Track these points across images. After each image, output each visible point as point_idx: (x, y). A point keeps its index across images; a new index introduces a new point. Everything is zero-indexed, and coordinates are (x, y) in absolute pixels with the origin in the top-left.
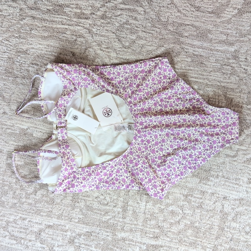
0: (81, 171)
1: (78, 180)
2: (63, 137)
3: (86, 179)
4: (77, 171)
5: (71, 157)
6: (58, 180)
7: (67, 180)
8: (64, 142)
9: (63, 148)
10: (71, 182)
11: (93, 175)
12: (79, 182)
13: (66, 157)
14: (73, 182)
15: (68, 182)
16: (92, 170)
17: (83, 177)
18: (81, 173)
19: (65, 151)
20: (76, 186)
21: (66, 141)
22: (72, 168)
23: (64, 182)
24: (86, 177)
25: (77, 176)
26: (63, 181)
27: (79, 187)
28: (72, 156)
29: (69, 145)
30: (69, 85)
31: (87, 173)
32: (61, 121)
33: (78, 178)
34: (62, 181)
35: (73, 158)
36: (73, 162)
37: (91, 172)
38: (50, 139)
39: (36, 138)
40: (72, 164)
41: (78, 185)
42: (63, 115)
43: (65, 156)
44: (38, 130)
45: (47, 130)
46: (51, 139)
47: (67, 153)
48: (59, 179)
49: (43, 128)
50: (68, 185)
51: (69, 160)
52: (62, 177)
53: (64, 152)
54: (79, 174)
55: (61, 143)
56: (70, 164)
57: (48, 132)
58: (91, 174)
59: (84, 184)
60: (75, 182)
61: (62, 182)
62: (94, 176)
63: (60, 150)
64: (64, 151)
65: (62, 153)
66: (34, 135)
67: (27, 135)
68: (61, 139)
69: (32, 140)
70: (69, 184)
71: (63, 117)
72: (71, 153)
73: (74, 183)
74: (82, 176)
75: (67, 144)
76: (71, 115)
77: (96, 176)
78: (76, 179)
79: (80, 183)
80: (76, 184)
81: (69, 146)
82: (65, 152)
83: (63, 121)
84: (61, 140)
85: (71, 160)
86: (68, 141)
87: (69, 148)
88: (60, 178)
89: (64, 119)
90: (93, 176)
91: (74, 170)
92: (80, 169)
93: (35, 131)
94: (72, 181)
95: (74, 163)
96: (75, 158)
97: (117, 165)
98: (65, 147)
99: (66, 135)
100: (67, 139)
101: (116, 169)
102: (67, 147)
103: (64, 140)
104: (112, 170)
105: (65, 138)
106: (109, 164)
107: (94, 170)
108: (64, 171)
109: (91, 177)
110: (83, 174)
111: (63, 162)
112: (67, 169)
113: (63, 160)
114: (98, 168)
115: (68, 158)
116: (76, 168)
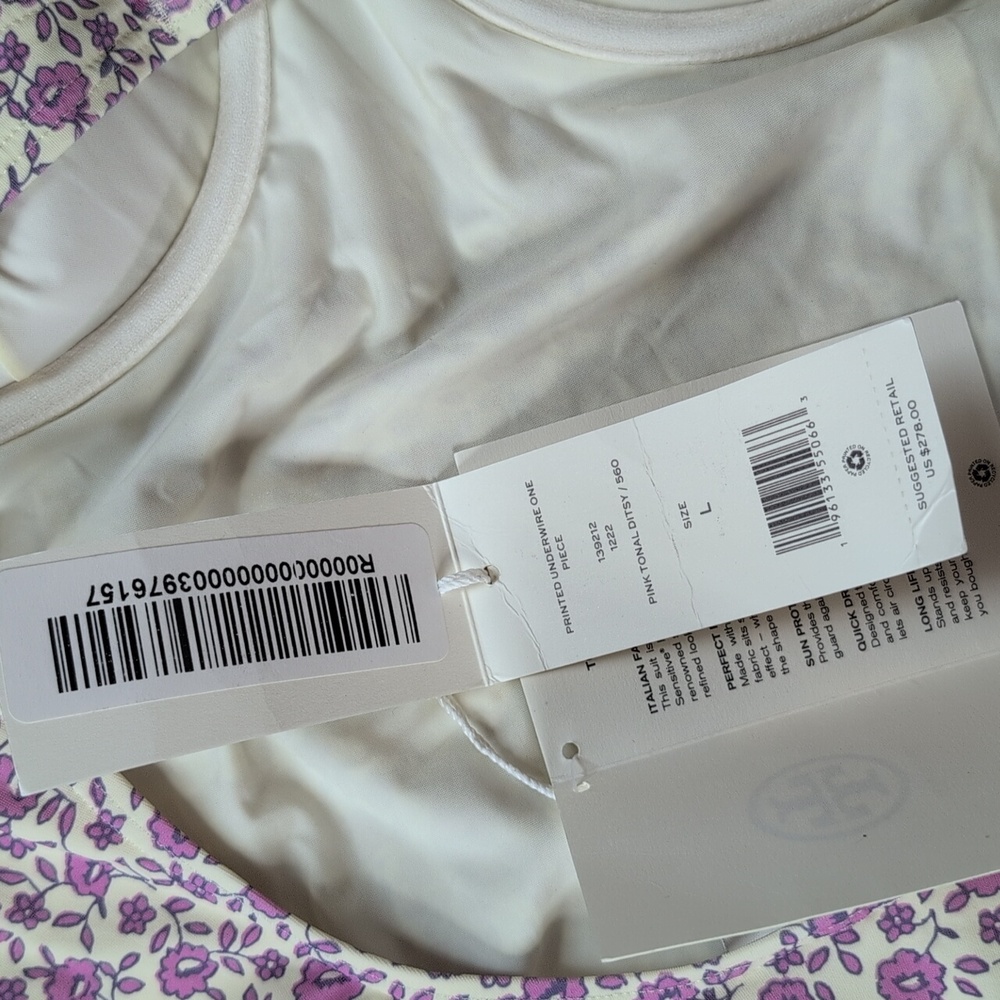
8: (103, 32)
9: (12, 54)
21: (140, 43)
29: (97, 107)
75: (100, 85)
81: (79, 116)
86: (143, 72)
87: (56, 143)
97: (153, 928)
98: (30, 70)
99: (225, 10)
100: (173, 41)
101: (87, 941)
102: (50, 94)
103: (128, 11)
104: (41, 895)
105: (176, 16)
106: (99, 824)
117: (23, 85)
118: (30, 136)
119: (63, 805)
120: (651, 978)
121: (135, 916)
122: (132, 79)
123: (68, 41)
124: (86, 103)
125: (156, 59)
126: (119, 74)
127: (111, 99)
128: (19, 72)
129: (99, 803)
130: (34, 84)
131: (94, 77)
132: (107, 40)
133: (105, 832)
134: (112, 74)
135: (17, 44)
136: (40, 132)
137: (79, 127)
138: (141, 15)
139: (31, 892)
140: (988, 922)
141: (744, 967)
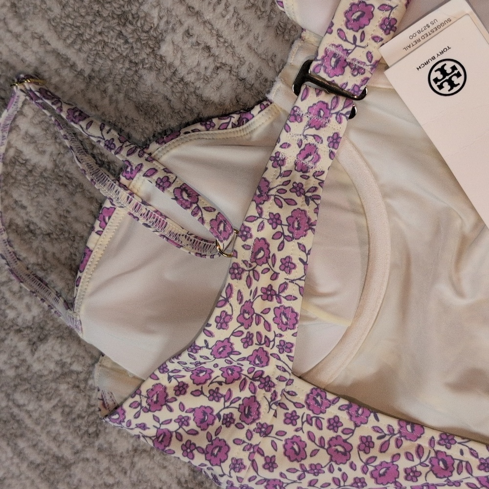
0: (301, 398)
1: (257, 439)
2: (308, 151)
3: (307, 463)
4: (280, 387)
5: (290, 298)
6: (157, 373)
7: (203, 401)
8: (298, 189)
9: (275, 220)
10: (217, 423)
11: (359, 465)
12: (261, 452)
13: (264, 281)
14: (229, 435)
15: (206, 411)
16: (365, 430)
17: (295, 440)
18: (300, 412)
19: (274, 245)
20: (228, 462)
21: (313, 182)
22: (261, 357)
23: (181, 399)
24: (309, 450)
25: (266, 417)
26: (181, 389)
27: (243, 474)
28: (297, 294)
29: (313, 217)
31: (328, 434)
32: (347, 53)
33: (265, 430)
34: (174, 383)
35: (297, 310)
36: (284, 327)
37: (355, 441)
38: (235, 118)
39: (168, 73)
40: (271, 336)
41: (247, 463)
42: (379, 15)
43: (259, 269)
44: (198, 29)
45: (250, 58)
46: (240, 123)
47: (278, 263)
48: (163, 368)
49: (229, 34)
50: (193, 425)
51: (268, 304)
52: (187, 369)
53: (262, 245)
54: (281, 412)
55: (281, 180)
56: (261, 328)
57: (243, 72)
58: (346, 454)
59: (278, 477)
60: (237, 442)
61: (171, 393)
62: (359, 474)
63: (252, 219)
64: (269, 240)
65: (250, 242)
66: (166, 49)
67: (130, 28)
68: (291, 155)
69: (143, 72)
70: (204, 424)
72: (298, 272)
73: (230, 443)
74: (290, 431)
75: (310, 209)
77: (367, 478)
78: (253, 426)
79: (260, 460)
80: (236, 452)
81: (311, 226)
82: (274, 249)
84: (289, 165)
85: (282, 312)
86: (320, 192)
87: (308, 240)
88: (171, 366)
90: (353, 466)
91: (270, 370)
92: (302, 389)
93: (180, 31)
94: (228, 421)
95: (288, 336)
96: (312, 312)
98: (284, 222)
99: (334, 150)
100: (323, 172)
102: (296, 226)
103: (301, 173)
105: (318, 164)
106: (482, 464)
107: (378, 443)
108: (206, 352)
109: (340, 470)
110: (303, 423)
111: (226, 300)
112: (232, 352)
113: (235, 295)
114: (406, 444)
115: (267, 289)
116: (285, 371)
117: (286, 228)
118: (299, 244)
119: (464, 464)
122: (318, 197)
123: (290, 202)
124: (309, 219)
125: (321, 183)
126: (313, 200)
127: (316, 211)
128: (281, 224)
129: (477, 457)
130: (289, 225)
131: (306, 208)
132: (301, 191)
133: (486, 465)
134: (311, 202)
135: (274, 215)
136: (301, 241)
137: (313, 230)
138: (306, 172)
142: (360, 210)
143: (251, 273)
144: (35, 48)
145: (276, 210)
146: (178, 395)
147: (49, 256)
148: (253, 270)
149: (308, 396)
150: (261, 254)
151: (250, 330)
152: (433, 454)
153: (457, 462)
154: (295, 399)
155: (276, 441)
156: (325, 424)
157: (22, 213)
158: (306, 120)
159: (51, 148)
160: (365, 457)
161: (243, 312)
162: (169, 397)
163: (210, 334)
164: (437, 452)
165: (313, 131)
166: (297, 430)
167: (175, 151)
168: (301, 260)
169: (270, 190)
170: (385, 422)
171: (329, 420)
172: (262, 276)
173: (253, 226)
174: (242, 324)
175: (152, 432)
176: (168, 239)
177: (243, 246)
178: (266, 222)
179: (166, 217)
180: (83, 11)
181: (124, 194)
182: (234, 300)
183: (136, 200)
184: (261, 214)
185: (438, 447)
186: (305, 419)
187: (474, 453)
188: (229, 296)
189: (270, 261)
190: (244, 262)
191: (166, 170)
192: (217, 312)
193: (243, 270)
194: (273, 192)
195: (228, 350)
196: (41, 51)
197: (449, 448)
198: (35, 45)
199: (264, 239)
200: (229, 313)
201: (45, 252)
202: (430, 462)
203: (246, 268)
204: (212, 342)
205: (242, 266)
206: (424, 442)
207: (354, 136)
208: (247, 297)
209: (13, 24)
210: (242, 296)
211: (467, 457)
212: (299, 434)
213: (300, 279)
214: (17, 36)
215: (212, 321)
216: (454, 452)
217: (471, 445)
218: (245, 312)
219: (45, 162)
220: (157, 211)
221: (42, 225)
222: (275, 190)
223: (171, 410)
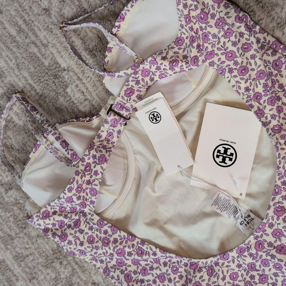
0: (95, 221)
1: (78, 234)
2: (110, 134)
3: (94, 245)
4: (89, 216)
5: (95, 185)
6: (47, 206)
7: (61, 218)
8: (104, 147)
9: (94, 157)
10: (66, 227)
11: (112, 248)
12: (79, 239)
13: (87, 178)
14: (68, 231)
15: (62, 222)
16: (116, 236)
17: (91, 236)
18: (94, 226)
19: (93, 165)
20: (67, 241)
21: (110, 145)
22: (83, 205)
23: (54, 216)
24: (95, 241)
25: (82, 227)
26: (55, 213)
27: (71, 246)
28: (98, 184)
29: (108, 158)
30: (188, 43)
31: (103, 236)
32: (125, 104)
33: (82, 232)
34: (53, 210)
35: (98, 189)
36: (93, 195)
37: (112, 239)
38: (88, 119)
39: (68, 98)
40: (88, 198)
41: (74, 242)
42: (136, 93)
43: (86, 173)
44: (80, 85)
45: (96, 98)
46: (90, 120)
47: (93, 172)
48: (49, 205)
49: (90, 89)
50: (57, 227)
51: (88, 186)
52: (57, 206)
53: (89, 165)
54: (88, 225)
55: (99, 143)
56: (85, 194)
57: (94, 103)
58: (108, 244)
59: (84, 249)
60: (71, 234)
61: (51, 214)
62: (112, 251)
63: (86, 155)
65: (85, 163)
66: (69, 90)
67: (57, 80)
68: (104, 135)
69: (59, 97)
70: (61, 227)
71: (134, 97)
72: (100, 176)
73: (68, 234)
74: (90, 233)
75: (107, 155)
76: (150, 108)
77: (115, 253)
78: (78, 229)
79: (78, 242)
80: (70, 238)
81: (106, 160)
82: (92, 167)
83: (128, 105)
84: (103, 138)
85: (92, 190)
86: (112, 149)
87: (105, 166)
88: (52, 204)
89: (133, 103)
90: (109, 248)
91: (86, 210)
92: (96, 218)
93: (74, 85)
94: (69, 226)
95: (93, 199)
96: (103, 191)
97: (168, 265)
98: (97, 158)
100: (115, 142)
101: (160, 270)
102: (101, 160)
103: (107, 142)
104: (152, 266)
105: (113, 139)
106: (153, 253)
107: (119, 241)
108: (63, 200)
109: (105, 249)
110: (95, 231)
111: (72, 183)
112: (73, 201)
113: (75, 181)
114: (129, 242)
115: (88, 181)
116: (91, 211)
117: (97, 160)
118: (101, 166)
119: (148, 252)
120: (237, 248)
121: (165, 264)
122: (111, 151)
123: (101, 151)
124: (106, 158)
125: (113, 146)
126: (109, 152)
127: (109, 156)
128: (96, 159)
129: (152, 250)
130: (98, 159)
131: (106, 154)
132: (105, 148)
133: (155, 254)
134: (108, 152)
135: (94, 155)
136: (102, 165)
137: (107, 162)
138: (109, 141)
139: (151, 266)
140: (284, 220)
141: (250, 241)
142: (126, 158)
143: (83, 174)
144: (23, 82)
145: (95, 153)
146: (53, 215)
147: (17, 158)
148: (84, 173)
149: (98, 221)
150: (88, 168)
151: (80, 194)
152: (137, 248)
153: (145, 252)
154: (93, 222)
155: (85, 236)
156: (102, 232)
157: (10, 140)
158: (110, 124)
159: (24, 119)
160: (114, 245)
161: (78, 187)
162: (50, 215)
163: (65, 194)
164: (139, 247)
165: (112, 128)
166: (92, 233)
167: (64, 128)
168: (101, 172)
169: (94, 146)
170: (123, 234)
171: (104, 231)
172: (87, 176)
173: (86, 158)
174: (77, 192)
175: (43, 227)
176: (57, 158)
177: (82, 165)
178: (91, 157)
179: (58, 150)
180: (42, 71)
181: (44, 140)
182: (75, 183)
183: (48, 143)
184: (89, 154)
185: (139, 245)
186: (96, 229)
187: (151, 249)
188: (74, 181)
189: (91, 171)
190: (81, 170)
191: (60, 134)
192: (69, 186)
193: (80, 173)
194: (95, 147)
195: (71, 200)
196: (25, 83)
197: (143, 246)
198: (23, 80)
199: (90, 163)
200: (73, 187)
201: (16, 156)
202: (136, 250)
203: (81, 172)
204: (66, 197)
205: (80, 171)
206: (135, 243)
207: (126, 131)
208: (80, 182)
209: (16, 71)
210: (78, 182)
211: (149, 250)
212: (93, 234)
213: (100, 179)
214: (17, 76)
215: (66, 189)
216: (145, 248)
217: (150, 246)
218: (79, 187)
219: (21, 123)
220: (55, 148)
221: (17, 146)
222: (96, 146)
223: (50, 220)
